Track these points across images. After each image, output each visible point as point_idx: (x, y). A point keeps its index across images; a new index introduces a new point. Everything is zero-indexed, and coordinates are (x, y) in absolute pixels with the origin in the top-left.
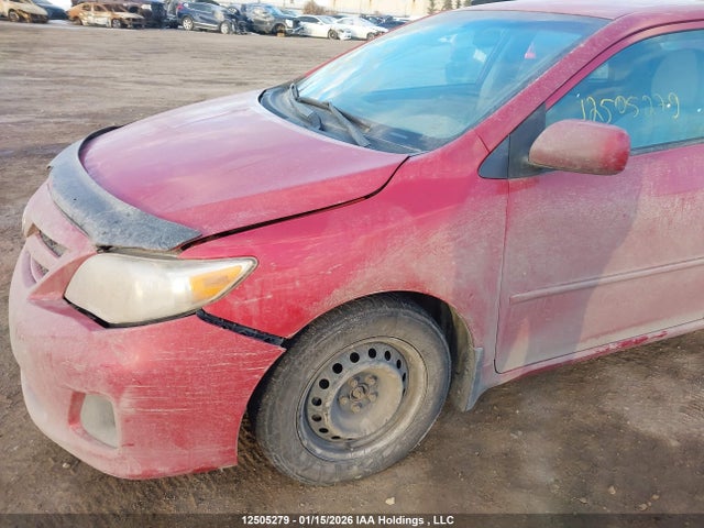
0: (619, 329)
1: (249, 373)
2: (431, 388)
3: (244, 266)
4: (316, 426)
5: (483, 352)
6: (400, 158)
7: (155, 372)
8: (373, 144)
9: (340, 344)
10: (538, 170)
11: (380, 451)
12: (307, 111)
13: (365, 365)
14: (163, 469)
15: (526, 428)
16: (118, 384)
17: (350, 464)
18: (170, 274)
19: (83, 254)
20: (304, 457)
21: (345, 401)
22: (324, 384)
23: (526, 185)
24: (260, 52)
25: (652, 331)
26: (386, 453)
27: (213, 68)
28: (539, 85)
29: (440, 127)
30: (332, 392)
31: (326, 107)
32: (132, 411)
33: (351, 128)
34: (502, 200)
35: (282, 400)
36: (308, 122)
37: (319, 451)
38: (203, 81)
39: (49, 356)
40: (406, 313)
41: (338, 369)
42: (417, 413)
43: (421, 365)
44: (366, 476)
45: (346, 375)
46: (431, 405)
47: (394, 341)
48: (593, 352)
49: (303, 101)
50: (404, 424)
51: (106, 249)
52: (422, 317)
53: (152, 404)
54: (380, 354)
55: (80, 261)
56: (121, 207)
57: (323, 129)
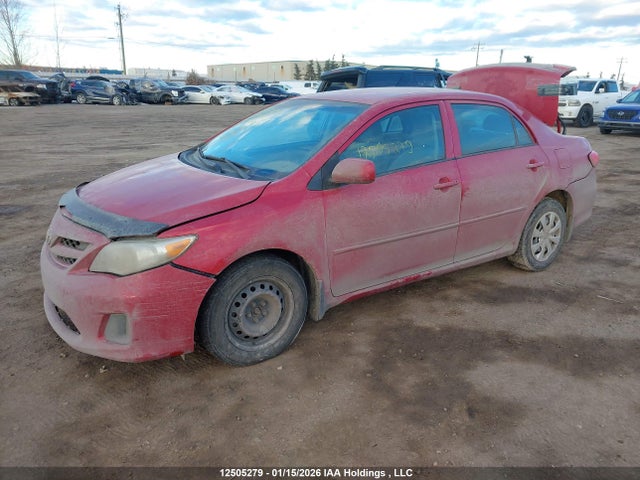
0: (401, 270)
1: (198, 293)
2: (297, 306)
3: (192, 239)
4: (235, 330)
5: (323, 283)
6: (266, 183)
7: (150, 295)
8: (252, 178)
9: (244, 280)
10: (339, 185)
11: (273, 345)
12: (213, 164)
13: (259, 292)
14: (155, 353)
15: (356, 331)
16: (130, 305)
17: (256, 352)
18: (155, 245)
19: (103, 244)
20: (229, 346)
21: (250, 315)
22: (238, 305)
23: (333, 193)
24: (152, 119)
25: (423, 271)
26: (276, 346)
27: (113, 137)
28: (334, 142)
29: (287, 166)
30: (242, 308)
31: (223, 160)
32: (139, 319)
33: (240, 171)
34: (320, 201)
35: (216, 311)
36: (214, 169)
37: (238, 345)
38: (108, 148)
39: (90, 298)
40: (278, 262)
41: (244, 296)
42: (291, 321)
43: (290, 293)
44: (266, 359)
45: (249, 298)
46: (298, 315)
47: (274, 279)
48: (389, 284)
49: (207, 158)
50: (284, 328)
51: (115, 239)
52: (287, 265)
53: (149, 314)
54: (267, 286)
55: (100, 248)
56: (120, 219)
57: (223, 172)
